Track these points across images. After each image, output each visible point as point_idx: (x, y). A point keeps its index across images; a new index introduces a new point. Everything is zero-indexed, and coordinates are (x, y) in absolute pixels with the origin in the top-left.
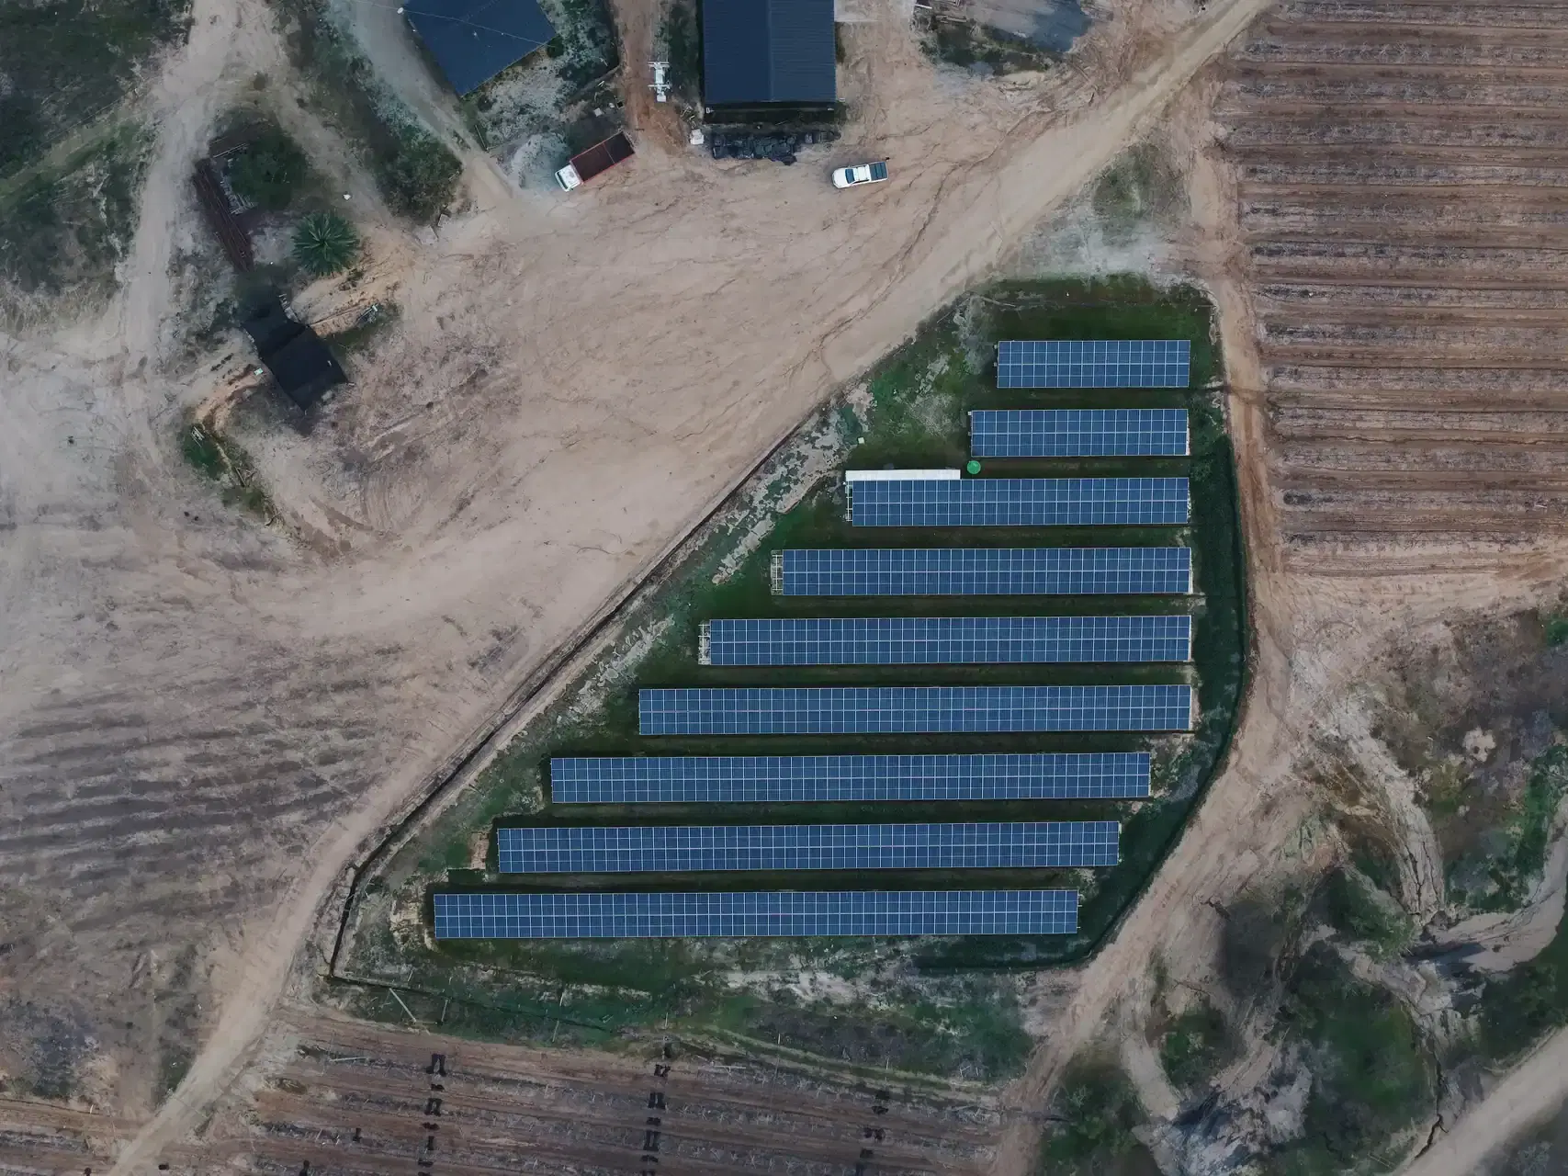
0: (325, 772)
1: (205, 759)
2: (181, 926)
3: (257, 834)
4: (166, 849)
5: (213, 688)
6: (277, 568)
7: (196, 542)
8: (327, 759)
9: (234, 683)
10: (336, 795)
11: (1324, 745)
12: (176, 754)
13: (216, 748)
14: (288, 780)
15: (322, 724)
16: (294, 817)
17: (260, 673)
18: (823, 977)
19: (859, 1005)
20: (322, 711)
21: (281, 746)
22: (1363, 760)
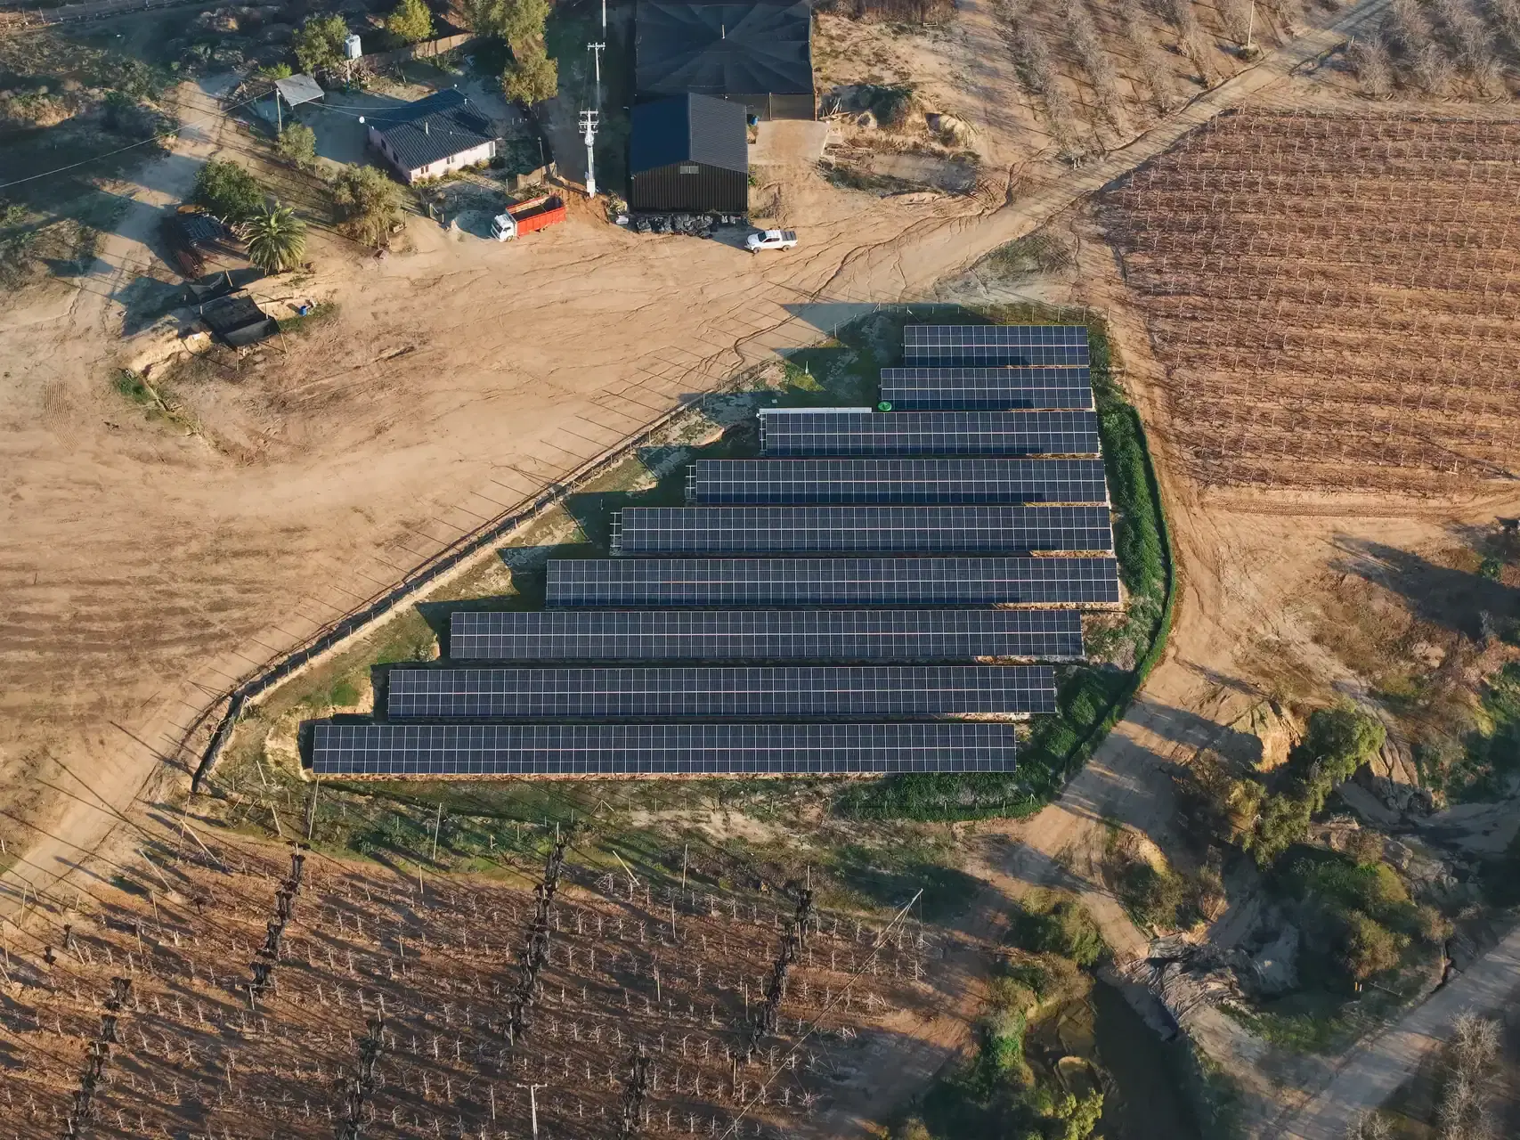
0: (215, 617)
1: (90, 600)
2: (36, 731)
3: (134, 661)
4: (34, 667)
5: (110, 547)
6: (191, 466)
7: (113, 442)
8: (217, 607)
9: (132, 545)
10: (222, 636)
11: (1266, 646)
12: (61, 596)
13: (103, 592)
14: (176, 622)
15: (217, 581)
16: (179, 650)
17: (159, 540)
18: (736, 818)
19: (779, 843)
20: (221, 570)
21: (172, 595)
22: (1309, 661)
